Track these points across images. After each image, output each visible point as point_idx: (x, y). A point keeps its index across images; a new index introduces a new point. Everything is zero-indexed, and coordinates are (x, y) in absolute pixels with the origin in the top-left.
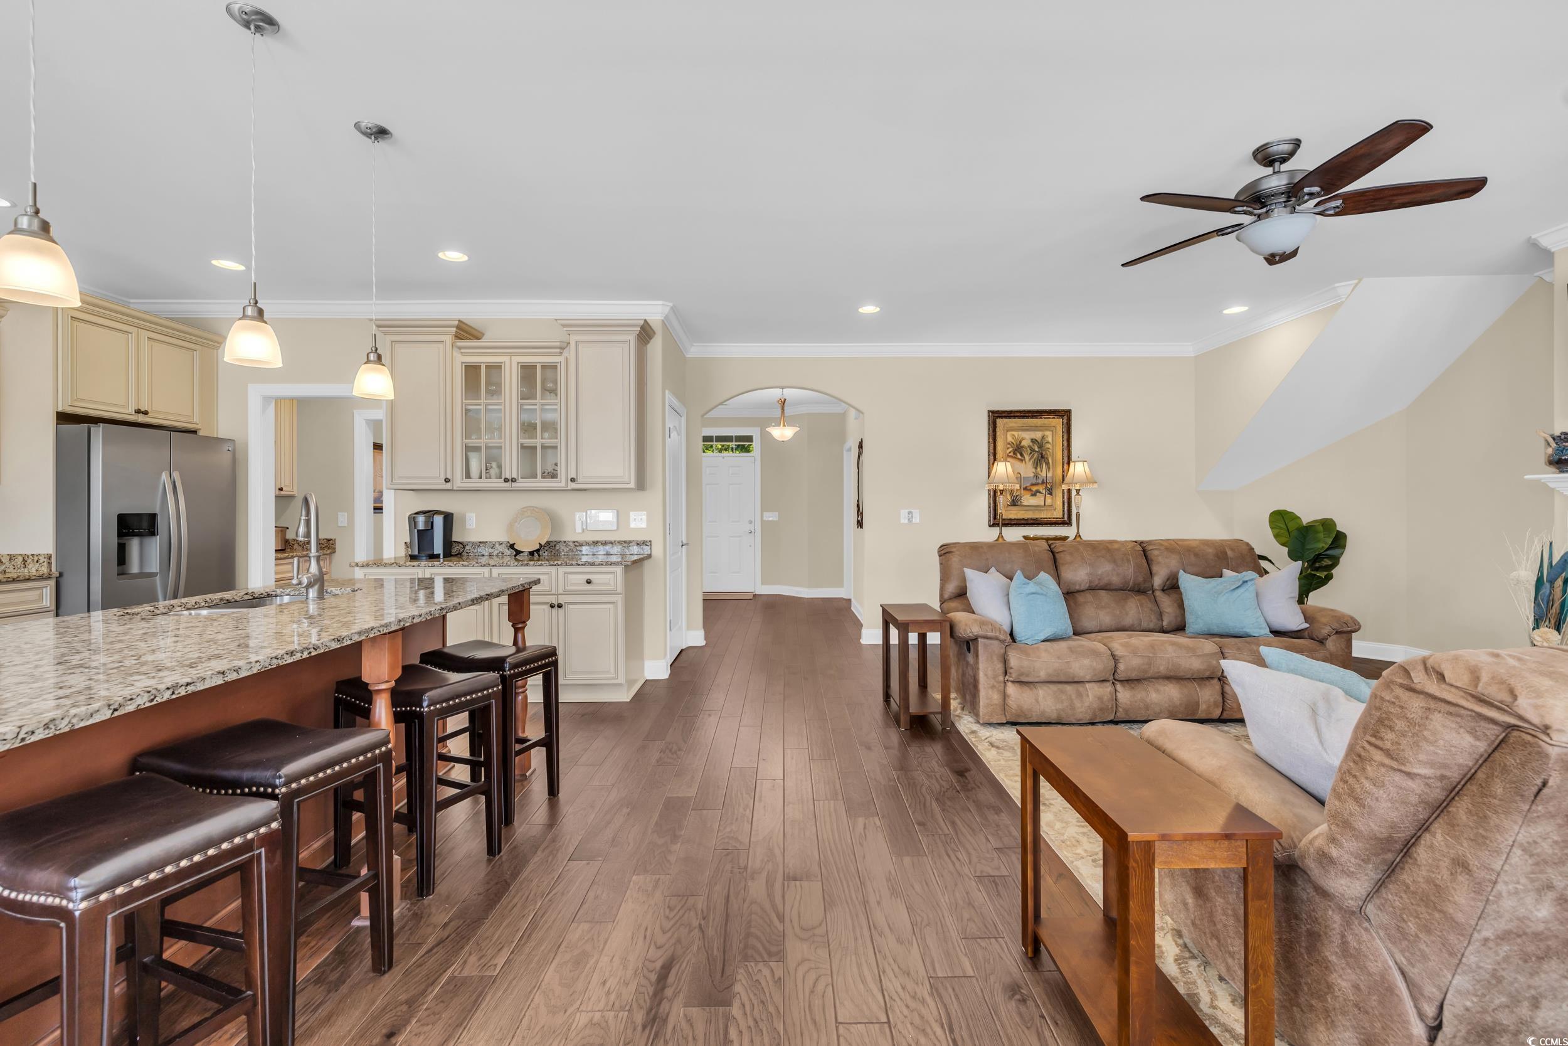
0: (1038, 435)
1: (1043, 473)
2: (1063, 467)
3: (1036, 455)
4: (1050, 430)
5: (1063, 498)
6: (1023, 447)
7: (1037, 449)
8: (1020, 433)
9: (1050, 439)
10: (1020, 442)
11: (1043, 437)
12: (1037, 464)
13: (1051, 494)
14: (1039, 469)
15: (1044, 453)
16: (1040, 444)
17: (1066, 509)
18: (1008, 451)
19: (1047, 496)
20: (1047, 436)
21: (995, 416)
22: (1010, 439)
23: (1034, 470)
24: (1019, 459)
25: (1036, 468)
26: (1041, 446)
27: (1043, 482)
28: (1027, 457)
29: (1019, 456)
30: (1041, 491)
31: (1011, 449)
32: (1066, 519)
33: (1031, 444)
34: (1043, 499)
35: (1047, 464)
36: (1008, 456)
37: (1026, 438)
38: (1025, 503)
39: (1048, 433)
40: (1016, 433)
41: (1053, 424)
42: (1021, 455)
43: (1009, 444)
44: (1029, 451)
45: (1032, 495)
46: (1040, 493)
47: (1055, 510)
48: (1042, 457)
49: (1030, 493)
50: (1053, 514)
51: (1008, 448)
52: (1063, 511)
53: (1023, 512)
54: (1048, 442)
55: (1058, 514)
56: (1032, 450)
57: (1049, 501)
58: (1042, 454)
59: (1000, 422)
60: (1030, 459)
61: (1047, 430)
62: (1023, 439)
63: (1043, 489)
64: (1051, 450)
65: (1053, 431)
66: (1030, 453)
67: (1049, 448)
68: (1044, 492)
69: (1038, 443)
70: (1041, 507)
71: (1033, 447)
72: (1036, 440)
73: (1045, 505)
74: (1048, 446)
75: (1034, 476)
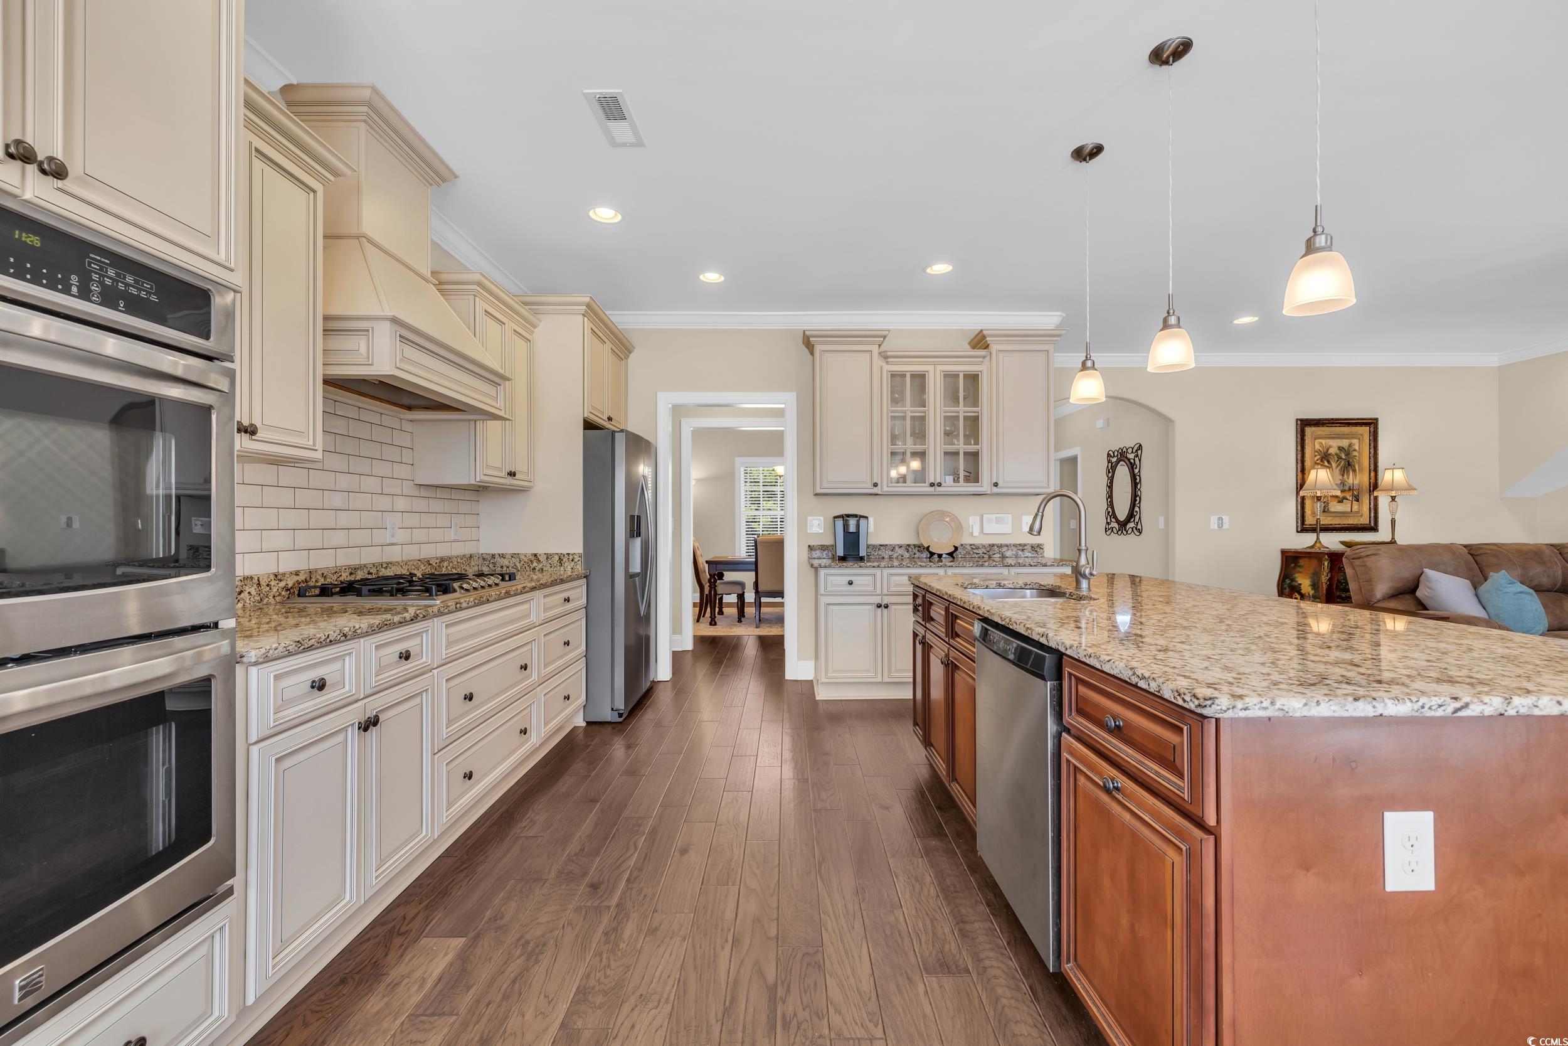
0: (1345, 443)
1: (1352, 479)
2: (1370, 474)
3: (1343, 463)
4: (1356, 438)
5: (1370, 504)
6: (1329, 455)
7: (1344, 457)
8: (1327, 441)
9: (1357, 447)
10: (1328, 450)
11: (1350, 445)
12: (1344, 471)
13: (1358, 501)
14: (1345, 476)
15: (1351, 461)
16: (1347, 451)
17: (1372, 515)
18: (1316, 459)
19: (1354, 502)
20: (1354, 444)
21: (1304, 425)
22: (1317, 447)
23: (1341, 477)
24: (1326, 466)
25: (1343, 475)
26: (1348, 454)
27: (1350, 489)
28: (1334, 465)
29: (1326, 464)
30: (1348, 497)
31: (1319, 457)
32: (1372, 524)
33: (1338, 452)
34: (1349, 505)
35: (1354, 471)
36: (1316, 463)
37: (1334, 445)
38: (1332, 509)
39: (1355, 441)
40: (1323, 441)
41: (1360, 432)
42: (1329, 462)
43: (1317, 452)
44: (1336, 459)
45: (1339, 502)
46: (1347, 499)
47: (1361, 516)
48: (1349, 464)
49: (1337, 500)
50: (1360, 520)
51: (1316, 456)
52: (1370, 517)
53: (1331, 518)
54: (1355, 450)
55: (1364, 520)
56: (1339, 458)
57: (1355, 507)
58: (1348, 462)
59: (1309, 431)
60: (1337, 467)
61: (1353, 438)
62: (1330, 447)
63: (1350, 496)
64: (1358, 458)
65: (1359, 439)
66: (1338, 461)
67: (1356, 456)
68: (1351, 498)
69: (1345, 450)
70: (1348, 513)
71: (1340, 455)
72: (1343, 448)
73: (1351, 511)
74: (1356, 453)
75: (1341, 483)
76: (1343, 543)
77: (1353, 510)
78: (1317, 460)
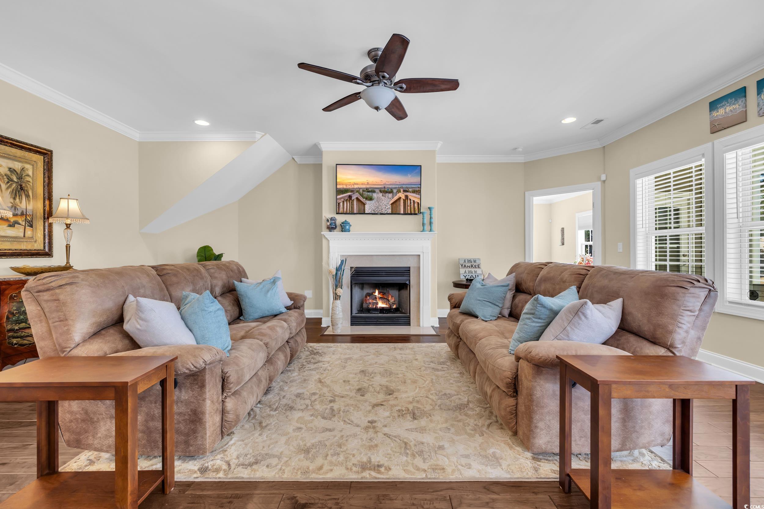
0: (17, 166)
1: (23, 204)
2: (44, 202)
3: (14, 185)
4: (30, 164)
5: (44, 231)
7: (15, 180)
9: (30, 173)
11: (23, 169)
12: (16, 195)
13: (31, 226)
14: (17, 200)
15: (23, 185)
16: (19, 175)
17: (47, 241)
19: (27, 228)
20: (27, 169)
23: (12, 200)
25: (14, 199)
26: (20, 178)
27: (22, 214)
28: (5, 188)
30: (21, 222)
32: (47, 250)
33: (9, 173)
34: (22, 230)
35: (28, 196)
37: (4, 166)
39: (27, 166)
41: (34, 159)
44: (6, 180)
45: (10, 226)
46: (19, 224)
47: (36, 242)
48: (22, 188)
49: (7, 223)
50: (33, 246)
52: (44, 243)
54: (28, 175)
55: (38, 246)
56: (10, 180)
57: (29, 233)
58: (21, 186)
60: (8, 188)
61: (26, 163)
63: (23, 221)
64: (31, 184)
65: (33, 165)
66: (8, 182)
67: (29, 182)
68: (24, 223)
69: (17, 173)
70: (22, 238)
71: (12, 177)
72: (15, 171)
73: (24, 236)
74: (28, 179)
75: (12, 207)
76: (15, 269)
77: (26, 235)
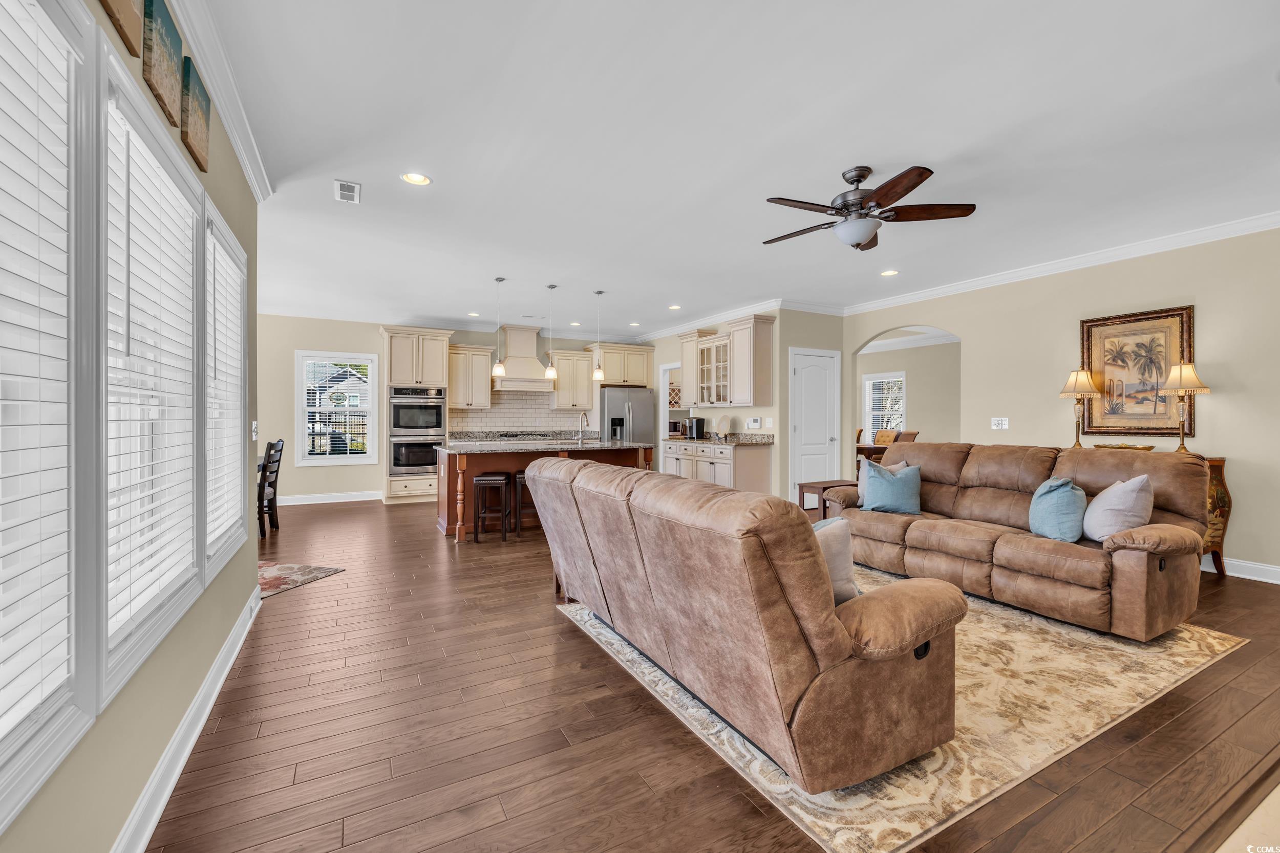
0: (1145, 339)
1: (1152, 378)
3: (1143, 360)
6: (1125, 353)
7: (1144, 354)
8: (1121, 339)
9: (1162, 342)
10: (1122, 348)
11: (1153, 341)
12: (1145, 370)
14: (1147, 375)
15: (1154, 357)
16: (1149, 348)
18: (1106, 359)
19: (1159, 404)
20: (1158, 339)
21: (1088, 327)
22: (1108, 346)
23: (1140, 377)
24: (1119, 366)
25: (1143, 374)
26: (1149, 350)
27: (1152, 389)
28: (1130, 364)
29: (1120, 363)
30: (1150, 398)
31: (1110, 357)
33: (1136, 349)
34: (1153, 406)
35: (1159, 368)
36: (1106, 364)
37: (1130, 344)
38: (1128, 411)
40: (1116, 340)
41: (1167, 325)
42: (1123, 361)
43: (1107, 351)
44: (1134, 357)
45: (1138, 403)
46: (1149, 400)
47: (1170, 418)
48: (1152, 361)
49: (1134, 401)
51: (1105, 356)
53: (1127, 420)
54: (1160, 345)
56: (1137, 355)
58: (1151, 359)
59: (1095, 331)
60: (1135, 365)
61: (1156, 332)
62: (1125, 345)
63: (1152, 397)
64: (1164, 354)
65: (1165, 332)
66: (1136, 359)
67: (1161, 352)
68: (1154, 399)
69: (1146, 347)
70: (1150, 415)
71: (1140, 352)
72: (1143, 344)
73: (1155, 413)
74: (1161, 349)
75: (1140, 383)
77: (1157, 412)
78: (1108, 360)
